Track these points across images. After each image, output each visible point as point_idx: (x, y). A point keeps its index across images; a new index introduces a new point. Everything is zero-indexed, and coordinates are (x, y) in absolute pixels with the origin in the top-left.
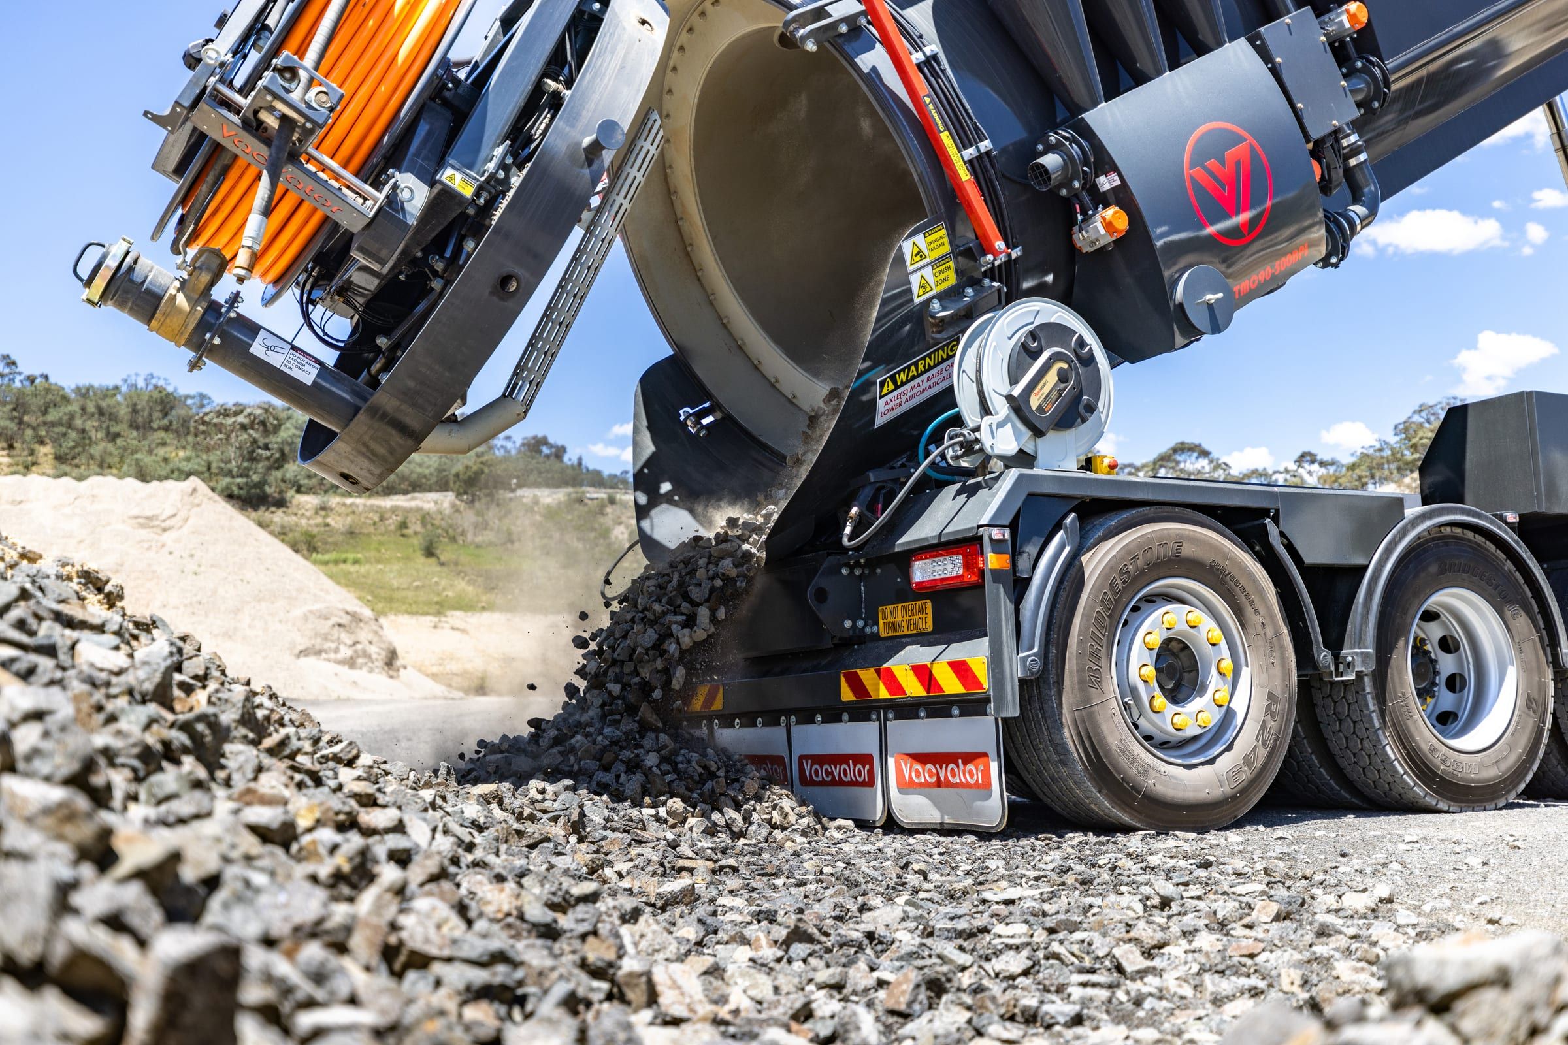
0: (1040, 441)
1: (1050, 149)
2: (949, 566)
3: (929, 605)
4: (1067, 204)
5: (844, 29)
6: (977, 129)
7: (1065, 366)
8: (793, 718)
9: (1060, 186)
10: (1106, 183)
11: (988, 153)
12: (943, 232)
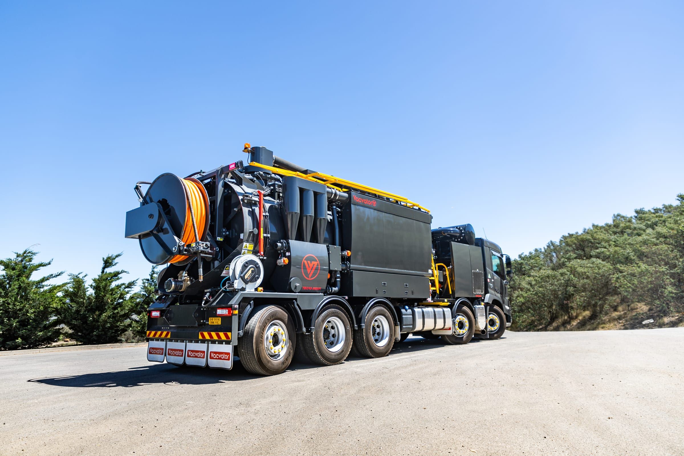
0: (247, 285)
1: (280, 242)
2: (225, 312)
3: (220, 319)
4: (279, 254)
5: (253, 202)
6: (269, 232)
7: (253, 269)
8: (187, 341)
9: (279, 250)
10: (288, 254)
11: (269, 237)
12: (253, 246)
